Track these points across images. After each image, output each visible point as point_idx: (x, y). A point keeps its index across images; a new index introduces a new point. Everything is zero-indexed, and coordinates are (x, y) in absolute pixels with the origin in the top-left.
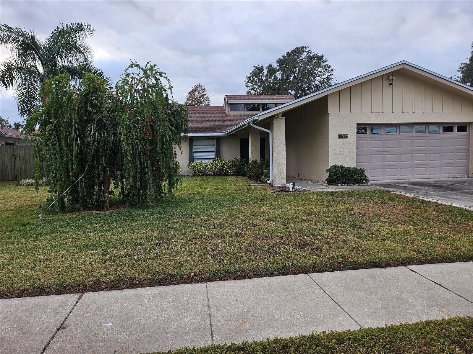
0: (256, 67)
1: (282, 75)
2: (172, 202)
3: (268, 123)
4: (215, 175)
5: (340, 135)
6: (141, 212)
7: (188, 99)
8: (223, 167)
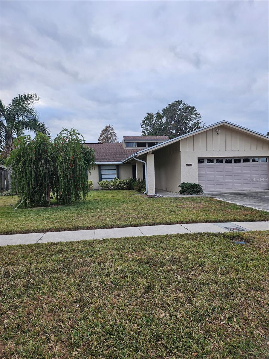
0: (148, 114)
1: (166, 120)
2: (85, 203)
3: (144, 157)
4: (115, 189)
5: (188, 164)
6: (68, 207)
7: (101, 136)
8: (121, 184)
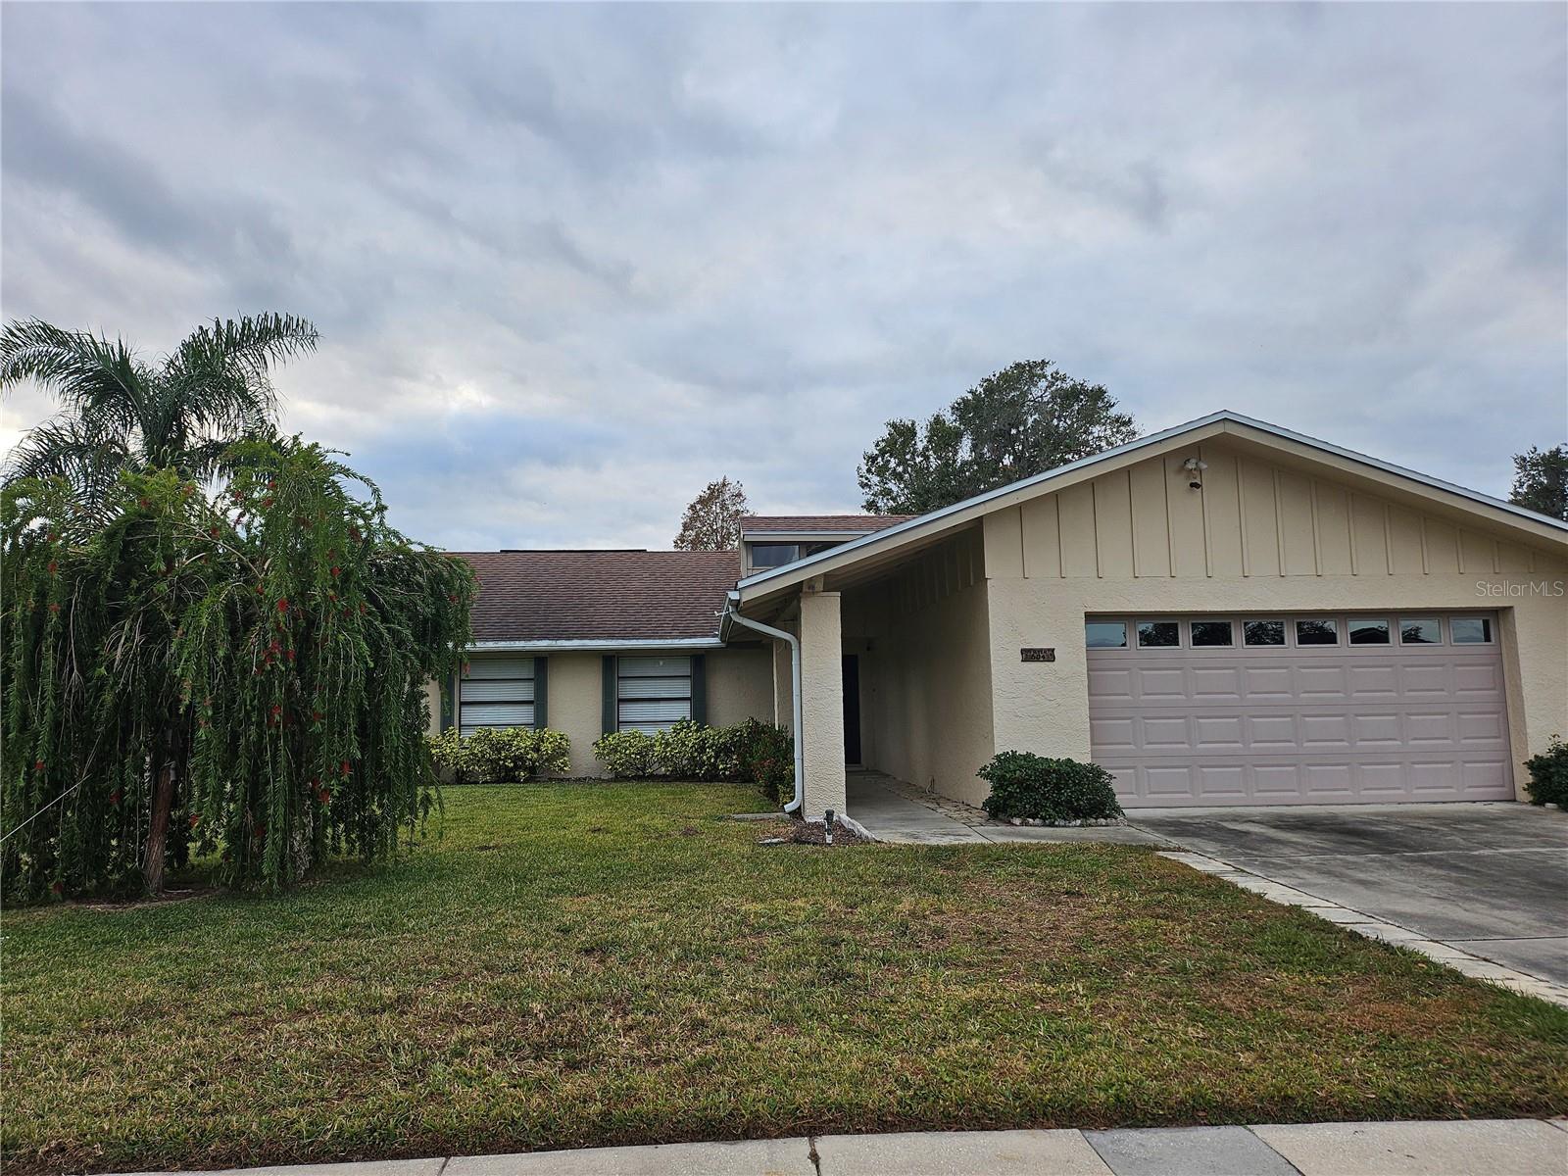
0: (894, 426)
1: (975, 449)
4: (678, 776)
5: (1029, 650)
7: (686, 527)
